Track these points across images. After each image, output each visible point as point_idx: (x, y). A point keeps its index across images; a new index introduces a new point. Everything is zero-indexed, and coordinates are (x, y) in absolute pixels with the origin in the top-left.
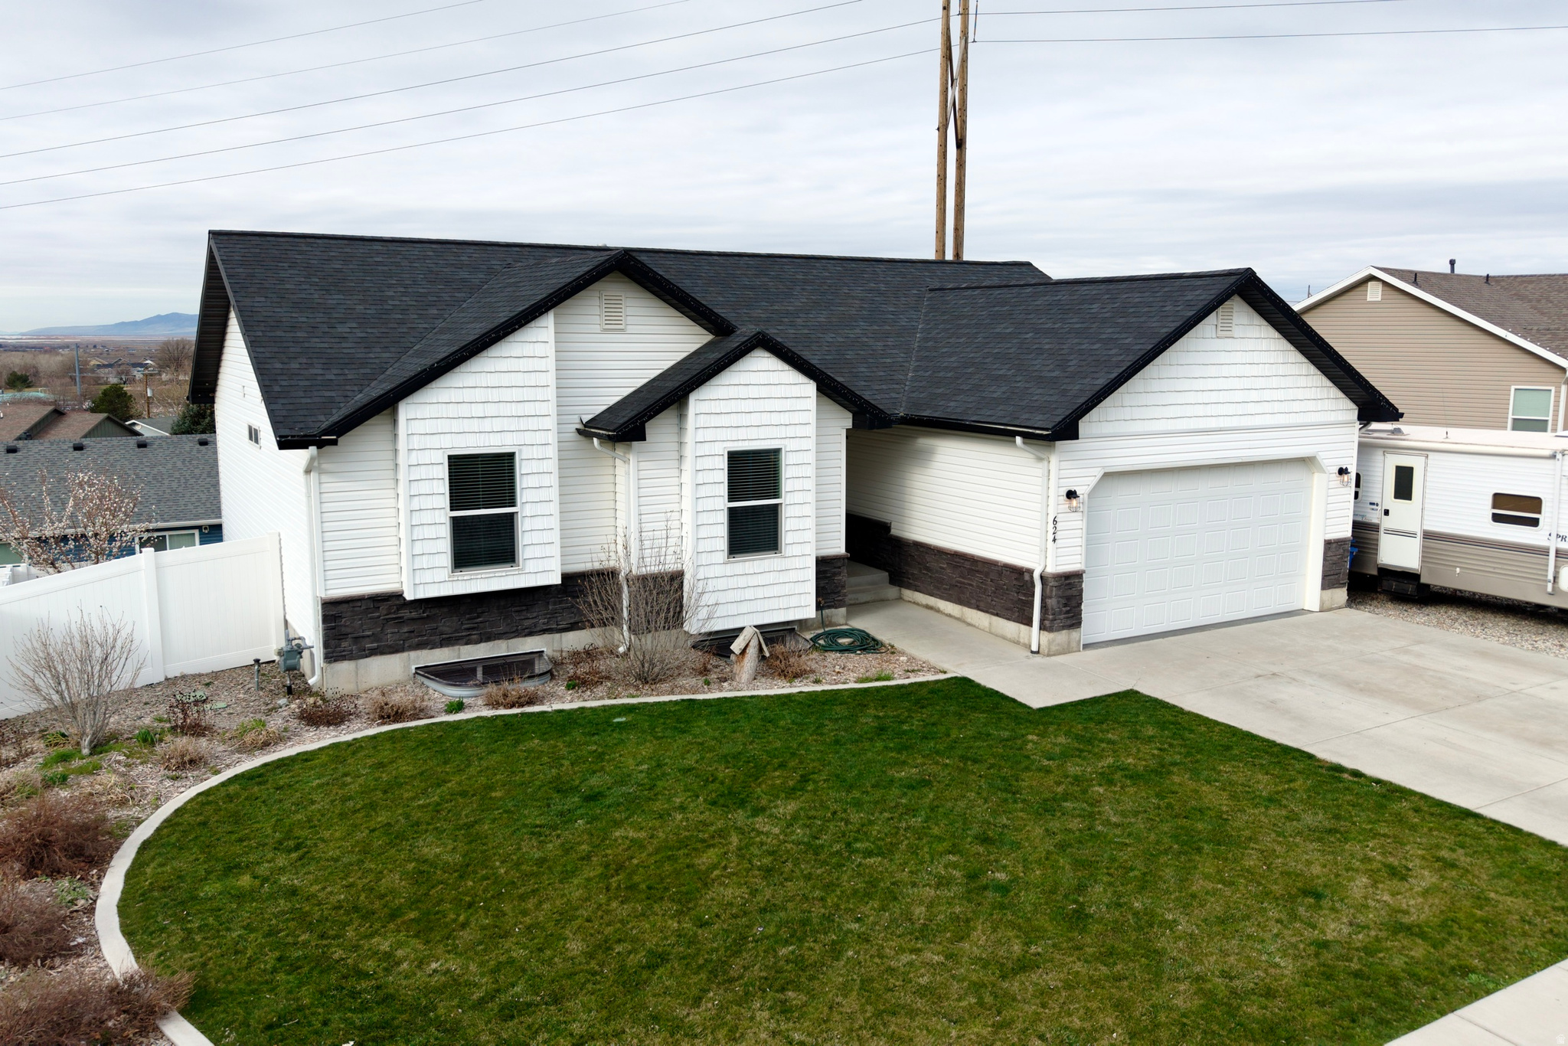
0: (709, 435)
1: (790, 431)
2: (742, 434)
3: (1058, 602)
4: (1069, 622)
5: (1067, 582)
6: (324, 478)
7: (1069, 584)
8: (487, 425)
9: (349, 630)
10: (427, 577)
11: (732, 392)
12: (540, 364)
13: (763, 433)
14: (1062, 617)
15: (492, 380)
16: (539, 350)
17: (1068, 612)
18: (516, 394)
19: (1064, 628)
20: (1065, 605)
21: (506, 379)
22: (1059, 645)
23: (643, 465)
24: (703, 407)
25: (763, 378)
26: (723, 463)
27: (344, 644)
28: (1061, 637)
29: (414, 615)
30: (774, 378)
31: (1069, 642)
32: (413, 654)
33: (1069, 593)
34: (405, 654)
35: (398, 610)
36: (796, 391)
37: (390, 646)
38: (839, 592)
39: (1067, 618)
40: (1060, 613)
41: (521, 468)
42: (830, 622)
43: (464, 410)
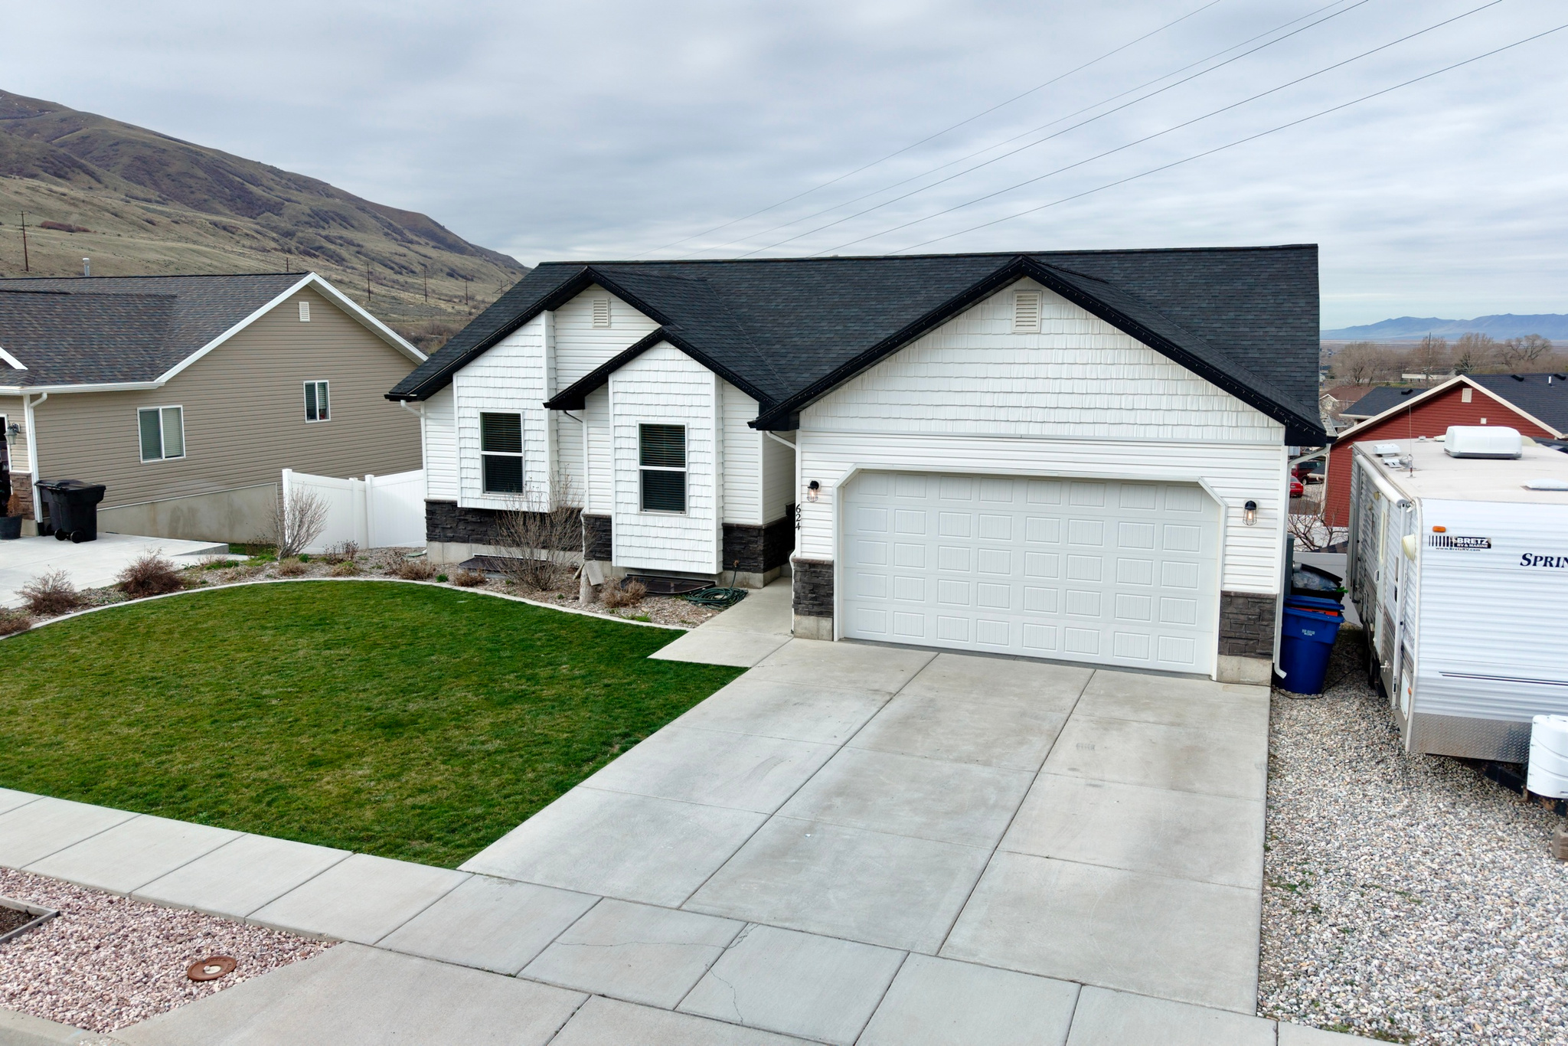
0: (626, 409)
1: (693, 412)
2: (651, 410)
3: (803, 587)
4: (816, 609)
5: (812, 569)
6: (428, 422)
7: (814, 572)
8: (503, 393)
9: (439, 522)
10: (468, 493)
11: (645, 376)
12: (536, 352)
13: (669, 411)
14: (807, 602)
15: (508, 362)
16: (537, 341)
17: (814, 599)
18: (523, 373)
19: (810, 614)
20: (812, 591)
21: (515, 362)
22: (806, 628)
23: (591, 430)
24: (619, 387)
25: (669, 366)
26: (636, 433)
27: (437, 531)
28: (809, 622)
29: (474, 519)
30: (680, 366)
31: (818, 629)
32: (474, 546)
33: (815, 580)
34: (469, 545)
35: (466, 514)
36: (698, 378)
37: (460, 538)
38: (755, 558)
39: (813, 605)
40: (806, 598)
41: (525, 425)
42: (748, 583)
43: (491, 382)
